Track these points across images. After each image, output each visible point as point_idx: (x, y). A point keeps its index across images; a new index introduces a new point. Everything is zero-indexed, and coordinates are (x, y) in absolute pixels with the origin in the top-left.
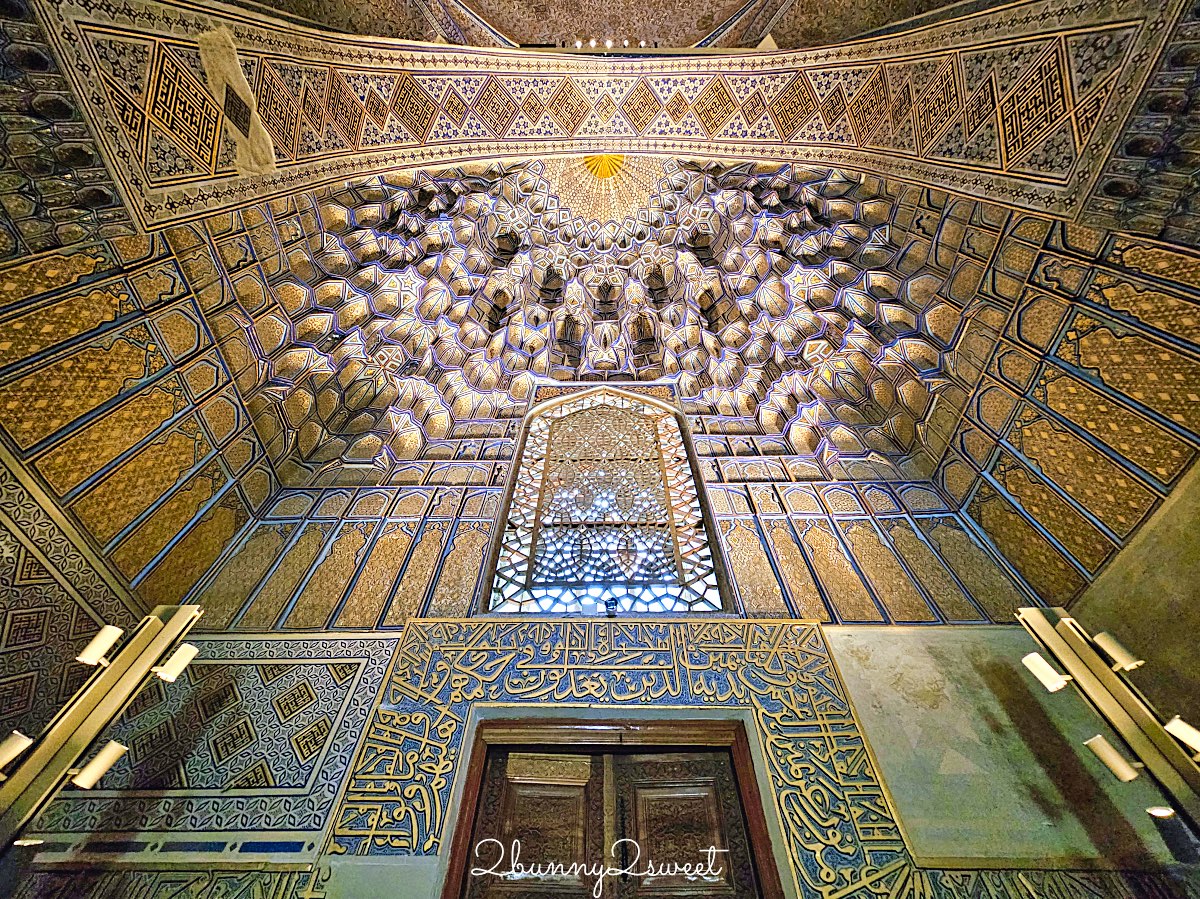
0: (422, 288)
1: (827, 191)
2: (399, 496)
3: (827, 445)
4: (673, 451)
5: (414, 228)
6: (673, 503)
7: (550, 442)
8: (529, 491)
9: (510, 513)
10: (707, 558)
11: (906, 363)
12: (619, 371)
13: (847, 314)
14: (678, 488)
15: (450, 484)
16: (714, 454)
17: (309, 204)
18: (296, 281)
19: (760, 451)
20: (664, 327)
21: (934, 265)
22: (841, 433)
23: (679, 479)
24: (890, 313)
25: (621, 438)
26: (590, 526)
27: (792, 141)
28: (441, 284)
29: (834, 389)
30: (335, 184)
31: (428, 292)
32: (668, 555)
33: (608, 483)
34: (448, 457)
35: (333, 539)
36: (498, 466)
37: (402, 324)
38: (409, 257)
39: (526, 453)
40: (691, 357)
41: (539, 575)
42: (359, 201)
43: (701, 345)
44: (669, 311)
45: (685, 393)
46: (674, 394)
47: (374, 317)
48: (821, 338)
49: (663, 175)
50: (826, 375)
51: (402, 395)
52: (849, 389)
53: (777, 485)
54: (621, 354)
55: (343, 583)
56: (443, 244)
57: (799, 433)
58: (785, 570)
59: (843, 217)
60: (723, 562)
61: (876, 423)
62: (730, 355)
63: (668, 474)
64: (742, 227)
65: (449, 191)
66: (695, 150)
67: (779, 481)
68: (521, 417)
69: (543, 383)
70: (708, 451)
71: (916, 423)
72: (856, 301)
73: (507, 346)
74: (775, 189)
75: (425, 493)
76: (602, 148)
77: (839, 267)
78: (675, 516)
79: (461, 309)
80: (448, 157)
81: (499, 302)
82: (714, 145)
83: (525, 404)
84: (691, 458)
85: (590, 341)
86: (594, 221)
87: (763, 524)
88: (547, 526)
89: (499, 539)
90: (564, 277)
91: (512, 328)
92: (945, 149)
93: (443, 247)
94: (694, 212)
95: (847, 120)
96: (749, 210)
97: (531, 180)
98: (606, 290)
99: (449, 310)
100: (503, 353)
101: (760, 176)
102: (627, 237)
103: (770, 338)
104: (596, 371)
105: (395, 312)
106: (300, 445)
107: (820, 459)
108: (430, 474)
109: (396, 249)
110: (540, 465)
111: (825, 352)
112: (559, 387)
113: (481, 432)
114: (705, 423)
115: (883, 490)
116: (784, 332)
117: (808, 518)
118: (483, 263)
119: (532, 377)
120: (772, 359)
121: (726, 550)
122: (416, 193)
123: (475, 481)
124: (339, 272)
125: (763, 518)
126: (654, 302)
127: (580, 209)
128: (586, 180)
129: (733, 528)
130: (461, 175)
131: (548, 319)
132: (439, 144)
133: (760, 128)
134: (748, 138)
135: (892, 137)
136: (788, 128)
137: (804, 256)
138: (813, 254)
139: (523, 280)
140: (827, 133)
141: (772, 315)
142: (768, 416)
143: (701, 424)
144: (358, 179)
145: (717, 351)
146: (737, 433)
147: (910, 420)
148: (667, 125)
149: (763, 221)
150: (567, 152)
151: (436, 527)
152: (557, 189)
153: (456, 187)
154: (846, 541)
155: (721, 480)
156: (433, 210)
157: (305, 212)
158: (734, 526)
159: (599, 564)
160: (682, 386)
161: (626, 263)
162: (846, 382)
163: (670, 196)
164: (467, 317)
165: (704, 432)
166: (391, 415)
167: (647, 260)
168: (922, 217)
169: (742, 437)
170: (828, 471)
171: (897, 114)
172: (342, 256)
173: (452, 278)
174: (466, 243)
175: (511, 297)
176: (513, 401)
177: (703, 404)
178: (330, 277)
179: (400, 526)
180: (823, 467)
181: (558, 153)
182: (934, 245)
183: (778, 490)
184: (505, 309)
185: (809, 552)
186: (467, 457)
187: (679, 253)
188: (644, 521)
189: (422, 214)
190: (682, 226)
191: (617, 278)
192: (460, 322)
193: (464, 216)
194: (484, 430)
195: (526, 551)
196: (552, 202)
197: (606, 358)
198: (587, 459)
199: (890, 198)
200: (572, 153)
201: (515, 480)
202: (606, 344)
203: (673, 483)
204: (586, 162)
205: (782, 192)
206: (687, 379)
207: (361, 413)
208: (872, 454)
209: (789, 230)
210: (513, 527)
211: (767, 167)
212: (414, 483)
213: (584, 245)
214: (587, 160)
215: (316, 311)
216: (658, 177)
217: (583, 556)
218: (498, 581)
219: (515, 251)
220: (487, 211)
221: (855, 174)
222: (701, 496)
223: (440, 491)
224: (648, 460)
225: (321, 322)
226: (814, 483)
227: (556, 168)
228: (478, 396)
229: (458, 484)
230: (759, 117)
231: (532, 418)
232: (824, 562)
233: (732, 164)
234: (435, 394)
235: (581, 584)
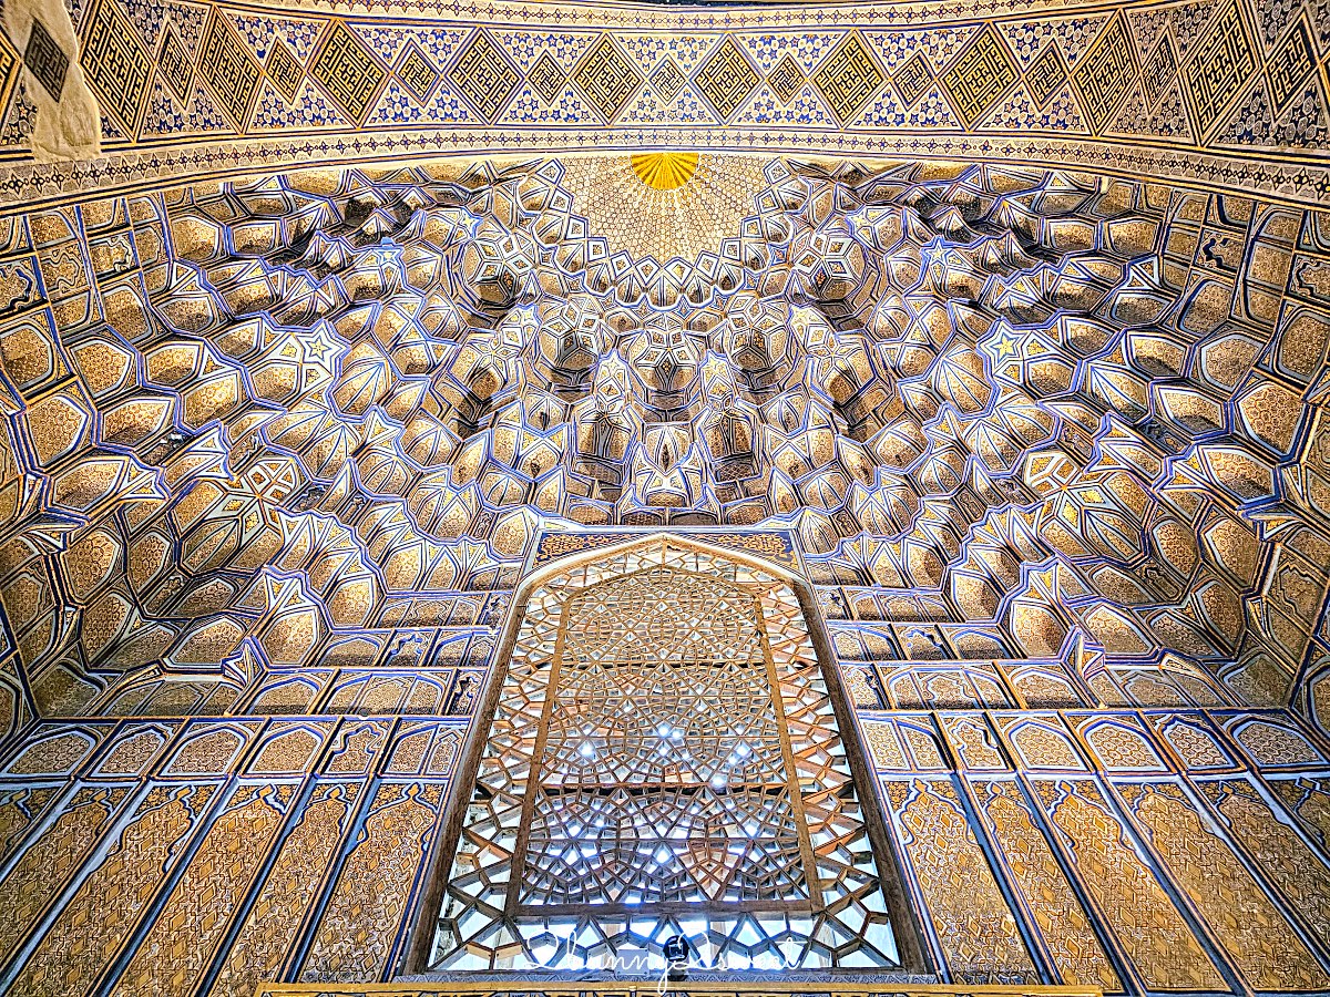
0: (340, 358)
1: (1044, 205)
2: (267, 734)
3: (1082, 638)
4: (791, 650)
5: (334, 259)
6: (796, 748)
7: (562, 632)
8: (519, 724)
9: (481, 769)
10: (863, 858)
11: (1212, 487)
12: (690, 509)
13: (1098, 406)
14: (805, 719)
15: (366, 712)
16: (868, 656)
17: (151, 214)
18: (114, 340)
19: (956, 651)
20: (770, 433)
21: (1244, 318)
22: (1105, 618)
23: (803, 700)
24: (1176, 402)
25: (693, 625)
26: (636, 792)
27: (980, 128)
28: (376, 354)
29: (1085, 539)
30: (202, 184)
31: (353, 366)
32: (787, 851)
33: (672, 709)
34: (365, 661)
35: (126, 819)
36: (462, 677)
37: (300, 420)
38: (321, 307)
39: (517, 653)
40: (819, 483)
41: (533, 891)
42: (240, 214)
43: (838, 462)
44: (776, 407)
45: (810, 547)
46: (790, 549)
47: (250, 405)
48: (1054, 448)
49: (764, 185)
50: (1068, 513)
51: (290, 544)
52: (1113, 539)
53: (993, 715)
54: (694, 479)
55: (134, 909)
56: (385, 286)
57: (1026, 619)
58: (1022, 883)
59: (1077, 246)
60: (897, 866)
61: (1169, 602)
62: (889, 477)
63: (783, 694)
64: (902, 265)
65: (400, 205)
66: (818, 146)
67: (995, 706)
68: (511, 587)
69: (553, 527)
70: (858, 649)
71: (1244, 599)
72: (1112, 383)
73: (490, 461)
74: (955, 203)
75: (317, 728)
76: (662, 142)
77: (1077, 327)
78: (800, 773)
79: (409, 395)
80: (400, 150)
81: (480, 389)
82: (850, 137)
83: (519, 565)
84: (825, 663)
85: (640, 454)
86: (647, 258)
87: (970, 788)
88: (551, 792)
89: (457, 819)
90: (595, 351)
91: (500, 431)
92: (1240, 132)
93: (383, 292)
94: (818, 242)
95: (1069, 96)
96: (913, 237)
97: (540, 189)
98: (668, 372)
99: (388, 397)
100: (481, 474)
101: (929, 184)
102: (703, 284)
103: (960, 448)
104: (648, 509)
105: (290, 398)
106: (84, 637)
107: (1069, 666)
108: (330, 691)
109: (301, 292)
110: (543, 676)
111: (1061, 473)
112: (581, 535)
113: (435, 615)
114: (849, 600)
115: (1198, 726)
116: (985, 440)
117: (1058, 778)
118: (453, 322)
119: (534, 517)
120: (967, 486)
121: (902, 841)
122: (341, 205)
123: (416, 705)
124: (194, 328)
125: (970, 778)
126: (752, 390)
127: (624, 239)
128: (634, 192)
129: (912, 797)
130: (421, 179)
131: (566, 418)
132: (386, 128)
133: (925, 110)
134: (906, 125)
135: (1149, 118)
136: (971, 108)
137: (1013, 310)
138: (1027, 305)
139: (522, 351)
140: (1039, 115)
141: (963, 410)
142: (966, 588)
143: (842, 602)
144: (242, 178)
145: (866, 472)
146: (910, 618)
147: (1232, 592)
148: (770, 106)
149: (938, 253)
150: (603, 148)
151: (333, 796)
152: (585, 206)
153: (412, 197)
154: (1136, 823)
155: (883, 702)
156: (370, 232)
157: (145, 225)
158: (915, 792)
159: (651, 869)
160: (805, 533)
161: (703, 326)
162: (1105, 528)
163: (776, 219)
164: (421, 410)
165: (848, 615)
166: (265, 581)
167: (739, 323)
168: (1213, 241)
169: (920, 626)
170: (1087, 689)
171: (1153, 83)
172: (202, 303)
173: (397, 344)
174: (424, 287)
175: (499, 381)
176: (496, 558)
177: (844, 568)
178: (175, 336)
179: (262, 794)
180: (1076, 681)
181: (587, 149)
182: (1240, 288)
183: (996, 724)
184: (489, 400)
185: (1066, 848)
186: (406, 661)
187: (794, 308)
188: (739, 782)
189: (349, 238)
190: (798, 266)
191: (687, 353)
192: (407, 418)
193: (424, 243)
194: (438, 612)
195: (509, 843)
196: (576, 226)
197: (667, 485)
198: (632, 664)
199: (1153, 214)
200: (612, 149)
201: (493, 703)
202: (666, 461)
203: (794, 709)
204: (636, 165)
205: (969, 209)
206: (812, 522)
207: (208, 579)
208: (1169, 657)
209: (983, 267)
210: (486, 794)
211: (941, 170)
212: (300, 709)
213: (630, 297)
214: (637, 160)
215: (145, 391)
216: (757, 189)
217: (622, 852)
218: (451, 906)
219: (511, 304)
220: (463, 237)
221: (1090, 178)
222: (848, 734)
223: (346, 725)
224: (744, 666)
225: (151, 412)
226: (1063, 711)
227: (583, 173)
228: (432, 550)
229: (385, 711)
230: (922, 93)
231: (530, 590)
232: (1097, 868)
233: (881, 167)
234: (350, 544)
235: (616, 911)
